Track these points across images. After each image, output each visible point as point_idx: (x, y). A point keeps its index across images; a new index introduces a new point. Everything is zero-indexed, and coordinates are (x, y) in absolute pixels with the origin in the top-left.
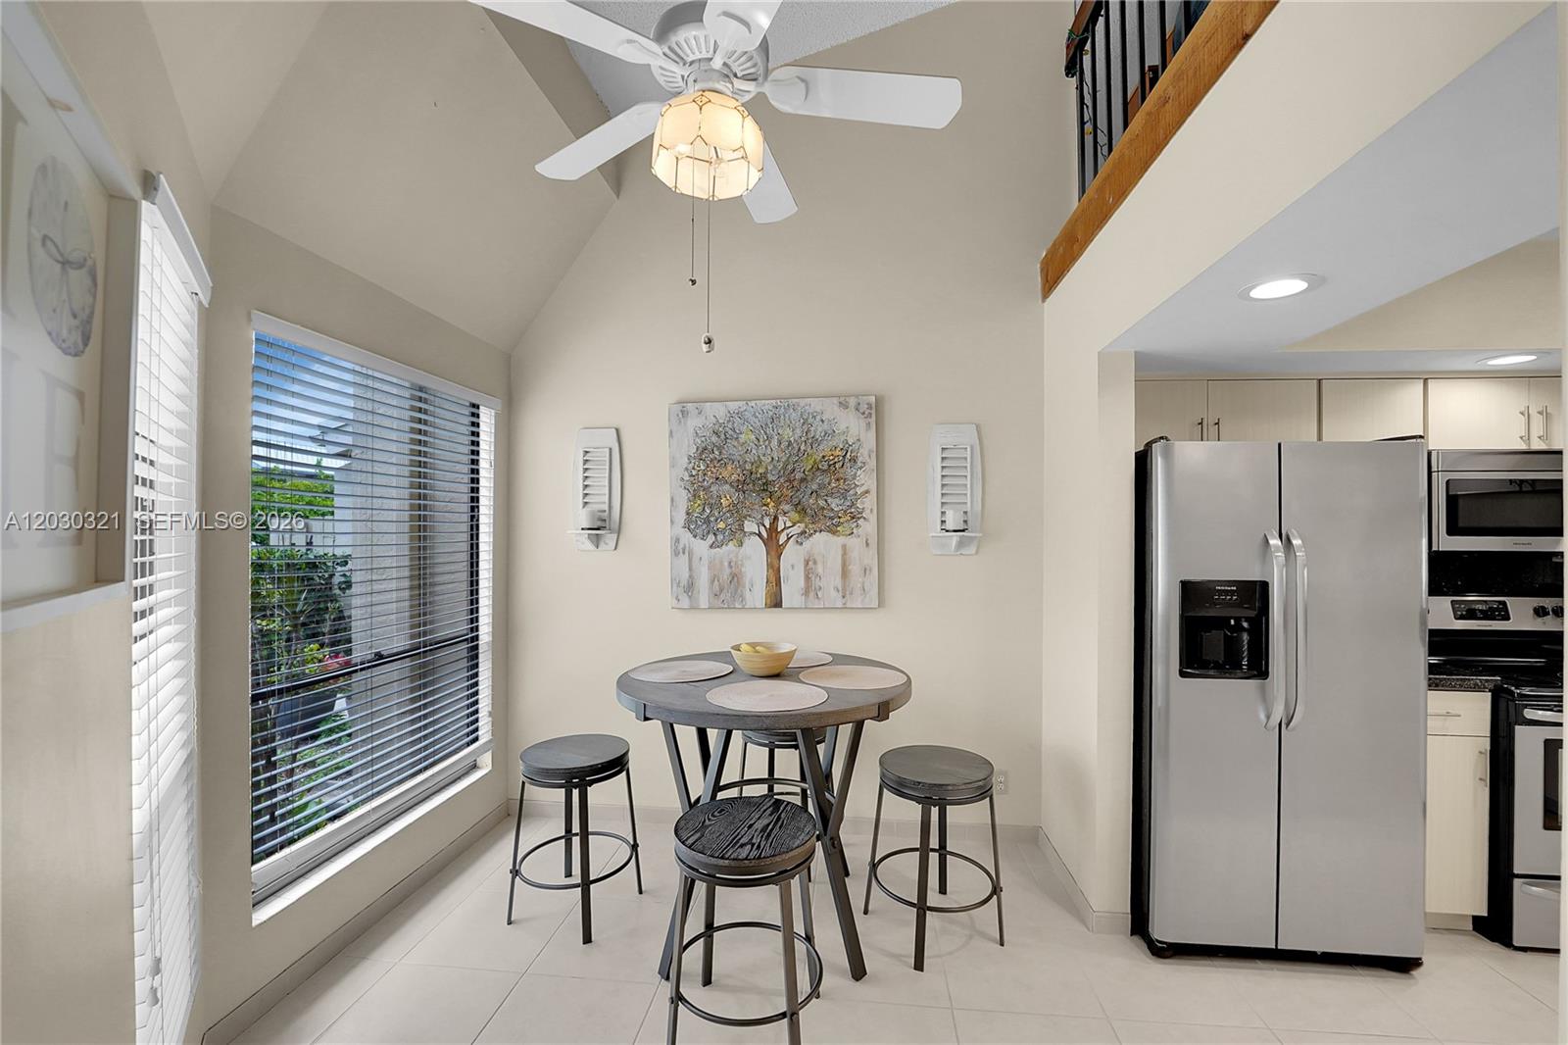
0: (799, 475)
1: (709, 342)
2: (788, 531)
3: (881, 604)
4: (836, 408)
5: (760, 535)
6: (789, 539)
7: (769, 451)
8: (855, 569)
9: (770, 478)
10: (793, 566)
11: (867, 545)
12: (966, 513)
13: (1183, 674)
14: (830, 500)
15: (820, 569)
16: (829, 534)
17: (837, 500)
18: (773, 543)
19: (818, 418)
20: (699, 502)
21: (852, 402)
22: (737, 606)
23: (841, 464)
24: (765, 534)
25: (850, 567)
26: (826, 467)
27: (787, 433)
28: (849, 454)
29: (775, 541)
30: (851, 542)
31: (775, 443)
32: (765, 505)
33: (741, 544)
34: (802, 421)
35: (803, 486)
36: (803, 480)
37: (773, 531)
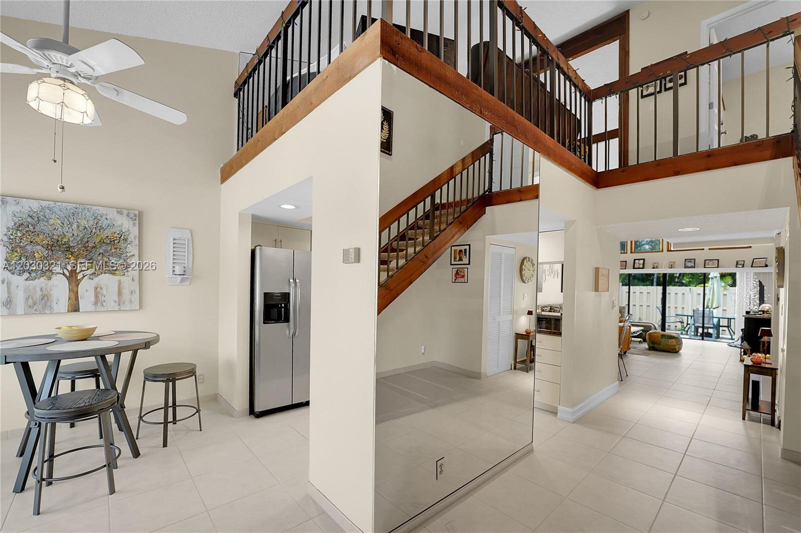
0: (91, 245)
1: (63, 188)
2: (84, 272)
3: (141, 307)
4: (116, 214)
5: (64, 274)
6: (84, 277)
7: (71, 230)
8: (126, 292)
9: (71, 244)
10: (87, 291)
11: (133, 280)
12: (184, 267)
13: (264, 323)
14: (111, 258)
15: (104, 292)
16: (111, 275)
17: (116, 258)
18: (73, 278)
19: (104, 217)
20: (16, 254)
21: (125, 212)
22: (47, 312)
23: (118, 241)
24: (68, 274)
25: (123, 291)
26: (108, 242)
27: (83, 223)
28: (122, 237)
29: (74, 278)
30: (123, 279)
31: (75, 226)
32: (68, 258)
33: (50, 279)
34: (93, 217)
35: (94, 250)
36: (93, 247)
37: (73, 273)
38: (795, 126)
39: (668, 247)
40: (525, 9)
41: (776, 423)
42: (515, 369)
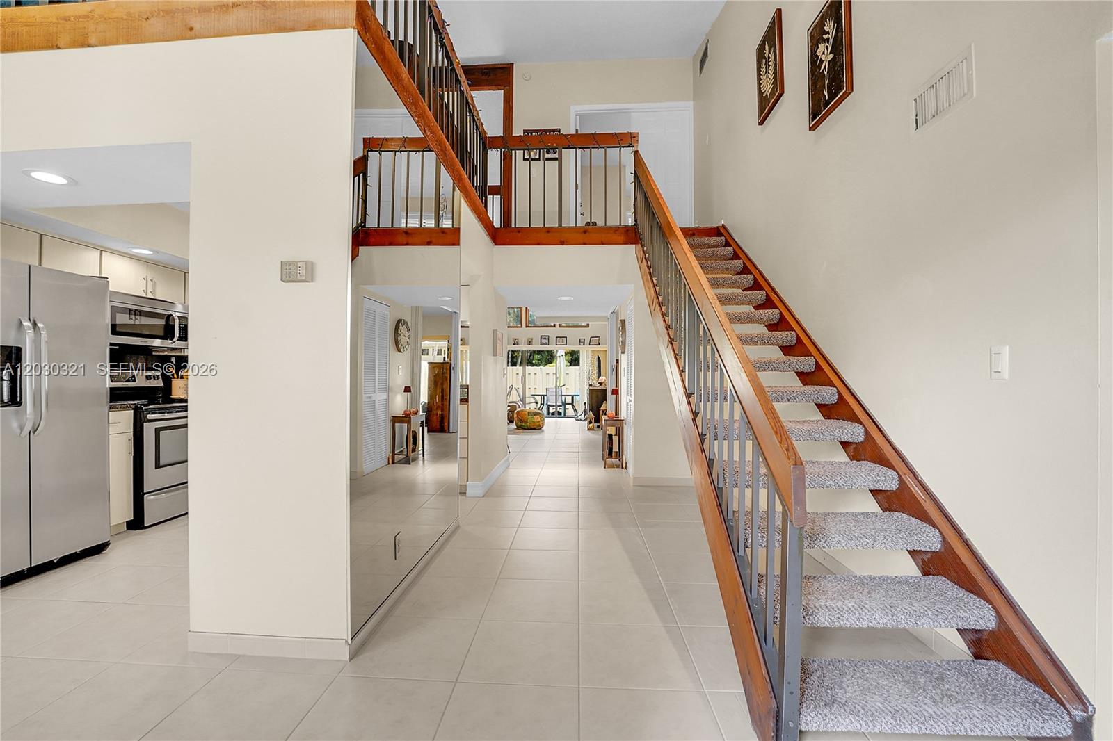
38: (636, 221)
39: (526, 323)
40: (448, 25)
41: (624, 466)
42: (393, 463)
